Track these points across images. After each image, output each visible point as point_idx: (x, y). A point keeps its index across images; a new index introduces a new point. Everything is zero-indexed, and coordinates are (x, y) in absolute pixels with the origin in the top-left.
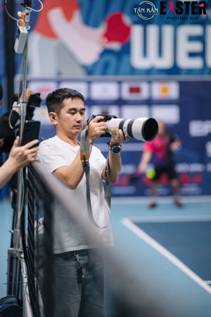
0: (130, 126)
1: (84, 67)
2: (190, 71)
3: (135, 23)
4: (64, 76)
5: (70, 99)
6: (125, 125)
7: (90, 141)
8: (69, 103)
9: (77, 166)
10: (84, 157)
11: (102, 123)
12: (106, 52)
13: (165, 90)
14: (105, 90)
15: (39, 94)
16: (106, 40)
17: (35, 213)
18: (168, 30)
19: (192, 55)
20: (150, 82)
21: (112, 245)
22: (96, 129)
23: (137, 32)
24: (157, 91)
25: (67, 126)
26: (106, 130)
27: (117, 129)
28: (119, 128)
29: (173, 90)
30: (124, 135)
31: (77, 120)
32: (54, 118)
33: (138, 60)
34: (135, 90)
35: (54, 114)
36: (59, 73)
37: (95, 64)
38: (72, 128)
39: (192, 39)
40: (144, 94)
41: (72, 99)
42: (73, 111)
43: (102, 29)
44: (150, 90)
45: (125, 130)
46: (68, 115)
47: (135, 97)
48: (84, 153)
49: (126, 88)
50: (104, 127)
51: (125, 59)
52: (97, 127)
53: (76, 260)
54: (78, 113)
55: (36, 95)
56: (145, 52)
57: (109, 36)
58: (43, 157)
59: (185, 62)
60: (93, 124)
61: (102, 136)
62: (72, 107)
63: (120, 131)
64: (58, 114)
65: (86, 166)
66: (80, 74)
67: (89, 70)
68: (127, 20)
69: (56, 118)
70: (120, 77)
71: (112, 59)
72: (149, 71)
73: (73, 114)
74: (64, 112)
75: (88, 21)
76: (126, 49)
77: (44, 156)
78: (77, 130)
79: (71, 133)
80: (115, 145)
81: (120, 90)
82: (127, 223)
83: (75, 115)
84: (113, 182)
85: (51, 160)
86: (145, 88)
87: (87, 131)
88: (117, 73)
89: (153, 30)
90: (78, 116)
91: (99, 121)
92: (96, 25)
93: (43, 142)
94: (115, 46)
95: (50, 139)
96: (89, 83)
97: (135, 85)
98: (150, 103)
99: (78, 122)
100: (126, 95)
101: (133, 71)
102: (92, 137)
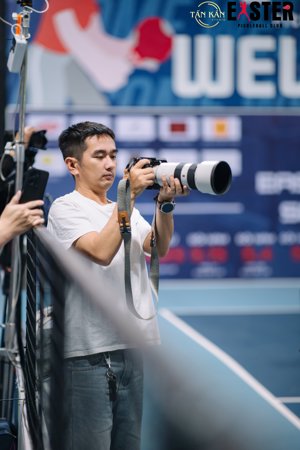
0: (192, 172)
1: (106, 95)
2: (256, 102)
3: (179, 32)
4: (78, 107)
5: (95, 137)
6: (184, 172)
7: (132, 196)
8: (94, 143)
9: (112, 232)
10: (124, 219)
11: (148, 169)
12: (137, 73)
13: (221, 128)
14: (135, 127)
15: (45, 132)
16: (137, 56)
17: (38, 301)
18: (225, 43)
19: (259, 78)
20: (199, 117)
21: (159, 342)
22: (140, 178)
23: (181, 44)
24: (210, 129)
25: (93, 176)
26: (155, 179)
27: (172, 178)
28: (175, 177)
29: (232, 129)
30: (182, 186)
31: (107, 167)
32: (72, 165)
33: (183, 86)
34: (178, 128)
35: (73, 159)
36: (70, 103)
37: (122, 91)
38: (101, 179)
39: (259, 55)
40: (192, 133)
41: (98, 137)
42: (100, 154)
43: (132, 41)
44: (200, 128)
45: (184, 179)
46: (94, 160)
47: (178, 137)
48: (123, 214)
49: (165, 124)
50: (151, 175)
51: (164, 82)
52: (142, 176)
53: (107, 366)
54: (108, 157)
55: (39, 133)
56: (193, 74)
57: (142, 50)
58: (60, 221)
59: (250, 89)
60: (136, 171)
61: (149, 187)
62: (98, 148)
63: (177, 181)
64: (79, 159)
65: (126, 233)
66: (101, 104)
67: (113, 99)
68: (167, 28)
69: (76, 165)
70: (157, 109)
71: (146, 84)
72: (198, 101)
73: (101, 158)
74: (87, 157)
75: (112, 29)
76: (166, 70)
77: (60, 219)
78: (107, 182)
79: (99, 186)
80: (167, 201)
81: (157, 128)
82: (167, 315)
83: (104, 160)
84: (162, 255)
85: (72, 224)
86: (192, 125)
87: (128, 181)
88: (152, 102)
89: (204, 43)
90: (108, 161)
91: (144, 167)
92: (122, 35)
93: (57, 200)
94: (151, 64)
95: (67, 195)
96: (113, 116)
97: (178, 120)
98: (199, 146)
99: (109, 169)
100: (166, 134)
101: (176, 100)
102: (136, 189)
